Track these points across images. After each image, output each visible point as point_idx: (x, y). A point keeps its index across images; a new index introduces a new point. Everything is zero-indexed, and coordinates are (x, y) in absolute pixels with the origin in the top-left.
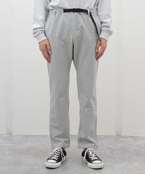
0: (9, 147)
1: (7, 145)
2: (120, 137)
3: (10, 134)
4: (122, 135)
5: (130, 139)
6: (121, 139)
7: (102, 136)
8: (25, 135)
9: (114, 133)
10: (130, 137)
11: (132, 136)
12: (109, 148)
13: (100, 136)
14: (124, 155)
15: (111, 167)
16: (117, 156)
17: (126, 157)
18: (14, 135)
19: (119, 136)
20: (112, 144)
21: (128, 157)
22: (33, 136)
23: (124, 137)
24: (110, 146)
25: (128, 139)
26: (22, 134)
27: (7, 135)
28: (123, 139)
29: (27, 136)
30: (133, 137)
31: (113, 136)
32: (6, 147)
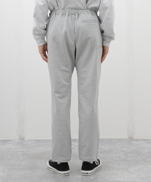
0: (22, 152)
1: (20, 150)
2: (133, 141)
3: (22, 139)
4: (134, 138)
5: (142, 142)
6: (133, 142)
7: (114, 139)
8: (37, 140)
9: (126, 136)
10: (142, 139)
11: (144, 139)
12: (122, 151)
13: (112, 140)
14: (138, 158)
15: (127, 170)
16: (132, 159)
17: (141, 160)
18: (26, 140)
19: (131, 139)
20: (125, 148)
21: (142, 159)
22: (45, 140)
23: (137, 140)
24: (124, 149)
25: (141, 142)
26: (34, 139)
27: (19, 140)
28: (135, 142)
29: (39, 140)
30: (146, 140)
31: (125, 139)
32: (20, 152)
